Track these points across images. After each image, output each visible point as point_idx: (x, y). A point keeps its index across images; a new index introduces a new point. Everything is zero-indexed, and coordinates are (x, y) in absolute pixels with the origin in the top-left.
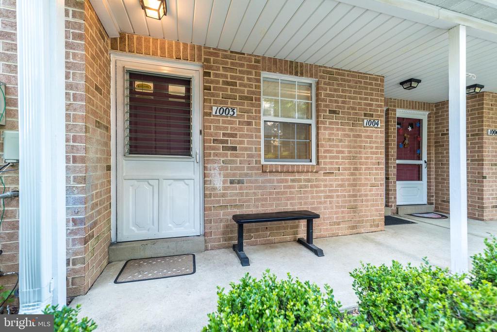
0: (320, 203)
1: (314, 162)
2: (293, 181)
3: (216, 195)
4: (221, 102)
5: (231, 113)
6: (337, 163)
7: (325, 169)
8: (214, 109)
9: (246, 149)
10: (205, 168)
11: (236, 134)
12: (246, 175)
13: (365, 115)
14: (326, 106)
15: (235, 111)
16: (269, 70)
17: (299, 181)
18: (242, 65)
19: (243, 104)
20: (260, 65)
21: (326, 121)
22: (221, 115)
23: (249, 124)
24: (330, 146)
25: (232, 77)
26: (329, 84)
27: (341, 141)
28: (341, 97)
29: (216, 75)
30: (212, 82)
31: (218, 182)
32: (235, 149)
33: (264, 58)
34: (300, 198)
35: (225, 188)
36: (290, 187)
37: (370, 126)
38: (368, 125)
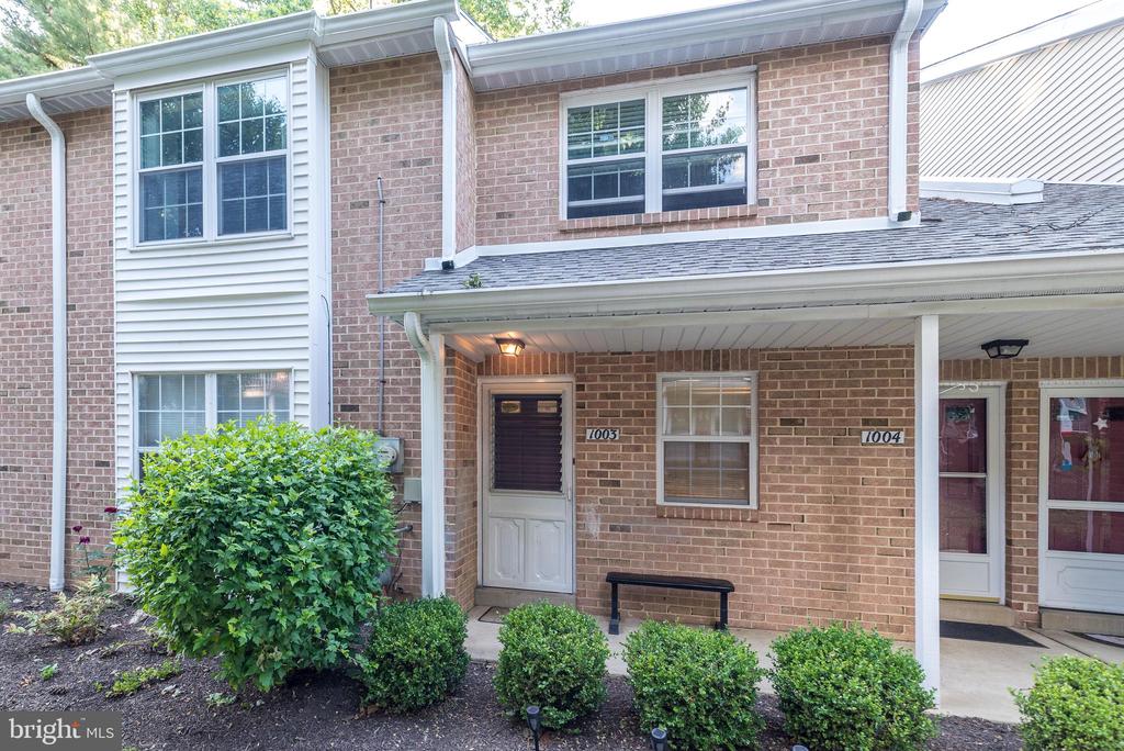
0: (763, 572)
1: (753, 505)
2: (708, 533)
3: (591, 544)
4: (599, 422)
5: (611, 436)
6: (798, 509)
7: (773, 517)
8: (589, 432)
9: (633, 484)
10: (578, 508)
11: (619, 464)
12: (634, 520)
13: (866, 422)
14: (775, 413)
15: (617, 433)
16: (670, 369)
17: (721, 533)
18: (627, 369)
19: (628, 422)
20: (655, 364)
21: (775, 439)
22: (598, 440)
23: (638, 449)
24: (783, 480)
25: (613, 387)
26: (781, 376)
27: (807, 470)
28: (808, 394)
29: (592, 388)
30: (586, 397)
31: (594, 528)
32: (617, 483)
33: (661, 353)
34: (723, 560)
35: (603, 536)
36: (704, 542)
37: (876, 443)
38: (871, 441)
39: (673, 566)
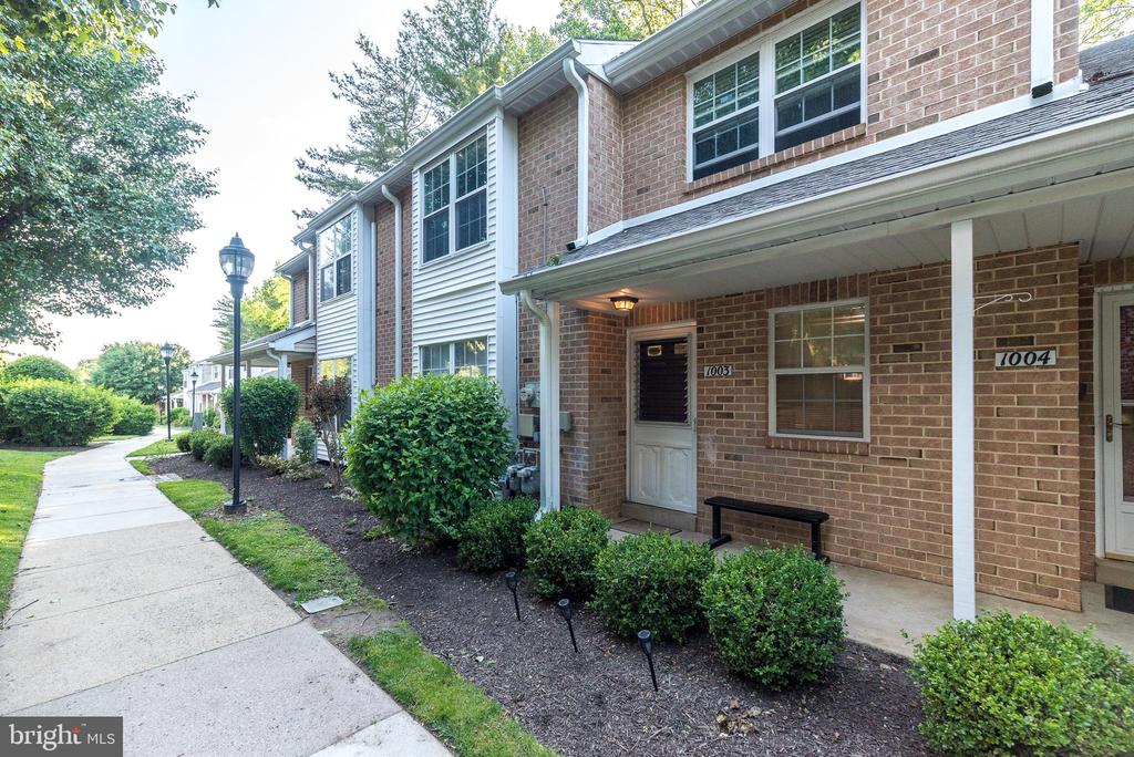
0: (874, 509)
1: (867, 438)
2: (816, 465)
3: (709, 471)
4: (715, 360)
5: (725, 372)
6: (914, 442)
7: (885, 451)
8: (706, 369)
9: (744, 416)
10: (698, 437)
11: (732, 398)
12: (745, 449)
13: (1001, 342)
14: (888, 340)
15: (730, 369)
16: (778, 305)
17: (831, 466)
18: (738, 309)
19: (740, 359)
20: (764, 301)
21: (888, 367)
22: (713, 376)
23: (749, 383)
24: (897, 411)
25: (727, 327)
26: (894, 299)
27: (926, 400)
28: (926, 316)
29: (710, 329)
30: (705, 339)
31: (712, 456)
32: (730, 416)
33: (770, 291)
34: (832, 494)
35: (719, 464)
36: (812, 474)
37: (1014, 366)
38: (1007, 364)
39: (782, 496)
